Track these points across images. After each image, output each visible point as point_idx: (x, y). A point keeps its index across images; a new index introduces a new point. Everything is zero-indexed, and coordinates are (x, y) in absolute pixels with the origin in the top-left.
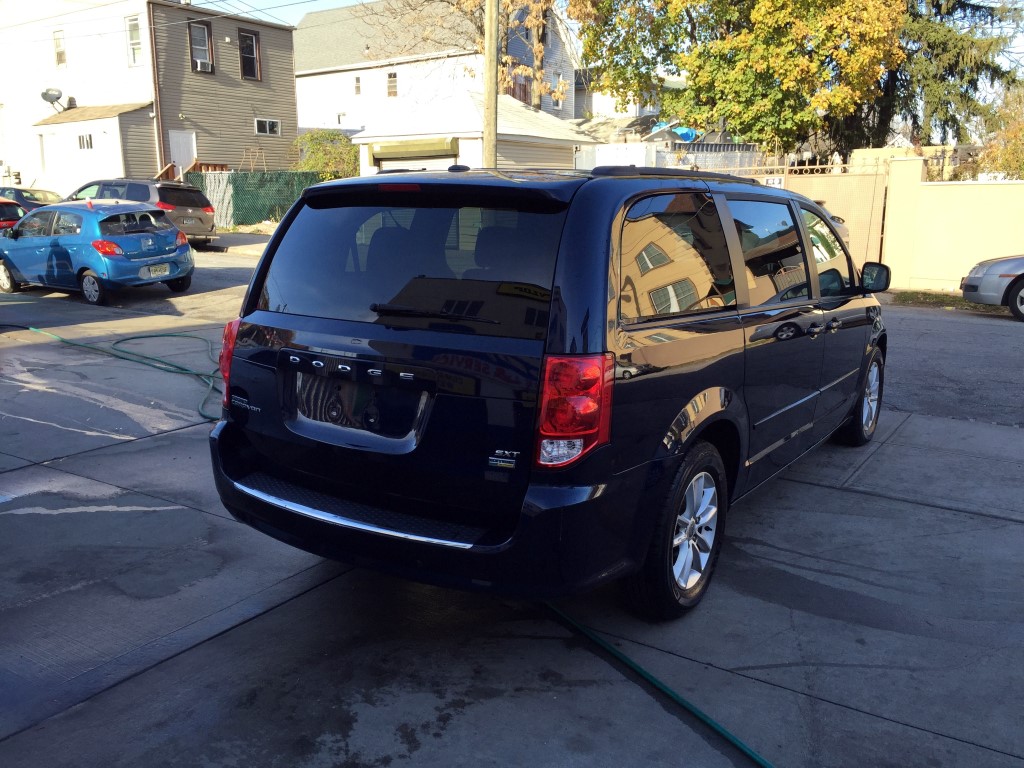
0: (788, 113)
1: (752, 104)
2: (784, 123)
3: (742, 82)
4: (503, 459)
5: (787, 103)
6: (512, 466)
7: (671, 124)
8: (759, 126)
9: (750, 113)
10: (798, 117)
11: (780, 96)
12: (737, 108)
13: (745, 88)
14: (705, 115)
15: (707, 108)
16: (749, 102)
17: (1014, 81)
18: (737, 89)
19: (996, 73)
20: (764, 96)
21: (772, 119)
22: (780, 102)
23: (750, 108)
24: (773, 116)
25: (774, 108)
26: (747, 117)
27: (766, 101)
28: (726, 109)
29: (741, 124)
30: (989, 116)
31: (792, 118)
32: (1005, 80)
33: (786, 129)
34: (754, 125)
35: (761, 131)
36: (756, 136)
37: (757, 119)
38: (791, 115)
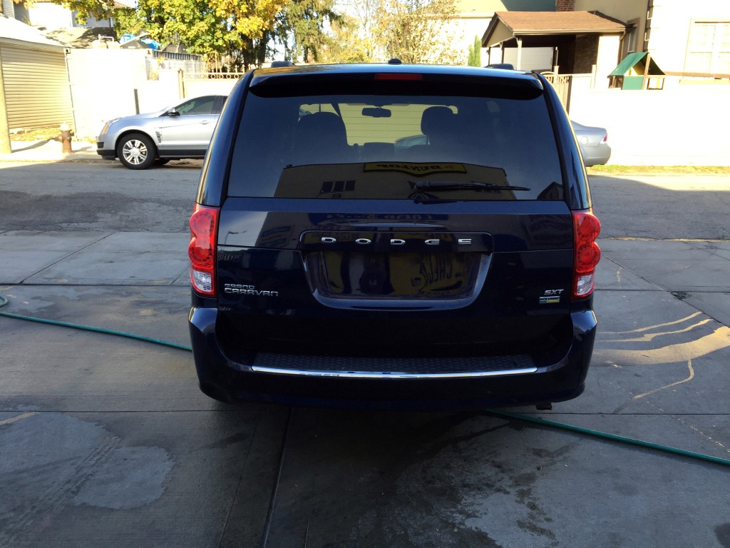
0: (219, 34)
1: (194, 25)
2: (217, 41)
3: (185, 7)
4: (550, 297)
5: (218, 26)
6: (558, 301)
7: (141, 36)
8: (199, 41)
9: (193, 31)
10: (227, 37)
11: (213, 20)
12: (184, 27)
13: (188, 12)
14: (157, 31)
15: (157, 24)
16: (191, 23)
17: (343, 22)
18: (183, 12)
19: (333, 16)
20: (202, 20)
21: (209, 38)
22: (213, 25)
23: (192, 28)
24: (209, 35)
25: (209, 30)
26: (191, 34)
27: (202, 24)
28: (174, 27)
29: (187, 39)
30: (332, 45)
31: (222, 38)
32: (338, 22)
33: (219, 45)
34: (195, 41)
35: (202, 45)
36: (198, 49)
37: (197, 37)
38: (221, 35)
